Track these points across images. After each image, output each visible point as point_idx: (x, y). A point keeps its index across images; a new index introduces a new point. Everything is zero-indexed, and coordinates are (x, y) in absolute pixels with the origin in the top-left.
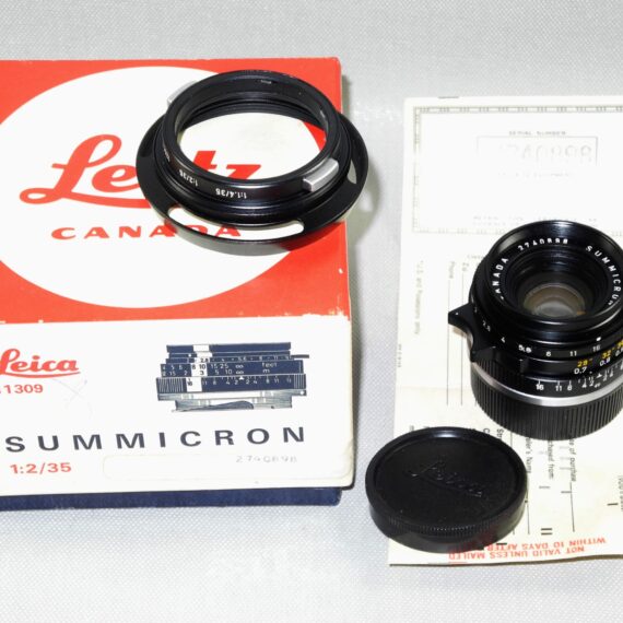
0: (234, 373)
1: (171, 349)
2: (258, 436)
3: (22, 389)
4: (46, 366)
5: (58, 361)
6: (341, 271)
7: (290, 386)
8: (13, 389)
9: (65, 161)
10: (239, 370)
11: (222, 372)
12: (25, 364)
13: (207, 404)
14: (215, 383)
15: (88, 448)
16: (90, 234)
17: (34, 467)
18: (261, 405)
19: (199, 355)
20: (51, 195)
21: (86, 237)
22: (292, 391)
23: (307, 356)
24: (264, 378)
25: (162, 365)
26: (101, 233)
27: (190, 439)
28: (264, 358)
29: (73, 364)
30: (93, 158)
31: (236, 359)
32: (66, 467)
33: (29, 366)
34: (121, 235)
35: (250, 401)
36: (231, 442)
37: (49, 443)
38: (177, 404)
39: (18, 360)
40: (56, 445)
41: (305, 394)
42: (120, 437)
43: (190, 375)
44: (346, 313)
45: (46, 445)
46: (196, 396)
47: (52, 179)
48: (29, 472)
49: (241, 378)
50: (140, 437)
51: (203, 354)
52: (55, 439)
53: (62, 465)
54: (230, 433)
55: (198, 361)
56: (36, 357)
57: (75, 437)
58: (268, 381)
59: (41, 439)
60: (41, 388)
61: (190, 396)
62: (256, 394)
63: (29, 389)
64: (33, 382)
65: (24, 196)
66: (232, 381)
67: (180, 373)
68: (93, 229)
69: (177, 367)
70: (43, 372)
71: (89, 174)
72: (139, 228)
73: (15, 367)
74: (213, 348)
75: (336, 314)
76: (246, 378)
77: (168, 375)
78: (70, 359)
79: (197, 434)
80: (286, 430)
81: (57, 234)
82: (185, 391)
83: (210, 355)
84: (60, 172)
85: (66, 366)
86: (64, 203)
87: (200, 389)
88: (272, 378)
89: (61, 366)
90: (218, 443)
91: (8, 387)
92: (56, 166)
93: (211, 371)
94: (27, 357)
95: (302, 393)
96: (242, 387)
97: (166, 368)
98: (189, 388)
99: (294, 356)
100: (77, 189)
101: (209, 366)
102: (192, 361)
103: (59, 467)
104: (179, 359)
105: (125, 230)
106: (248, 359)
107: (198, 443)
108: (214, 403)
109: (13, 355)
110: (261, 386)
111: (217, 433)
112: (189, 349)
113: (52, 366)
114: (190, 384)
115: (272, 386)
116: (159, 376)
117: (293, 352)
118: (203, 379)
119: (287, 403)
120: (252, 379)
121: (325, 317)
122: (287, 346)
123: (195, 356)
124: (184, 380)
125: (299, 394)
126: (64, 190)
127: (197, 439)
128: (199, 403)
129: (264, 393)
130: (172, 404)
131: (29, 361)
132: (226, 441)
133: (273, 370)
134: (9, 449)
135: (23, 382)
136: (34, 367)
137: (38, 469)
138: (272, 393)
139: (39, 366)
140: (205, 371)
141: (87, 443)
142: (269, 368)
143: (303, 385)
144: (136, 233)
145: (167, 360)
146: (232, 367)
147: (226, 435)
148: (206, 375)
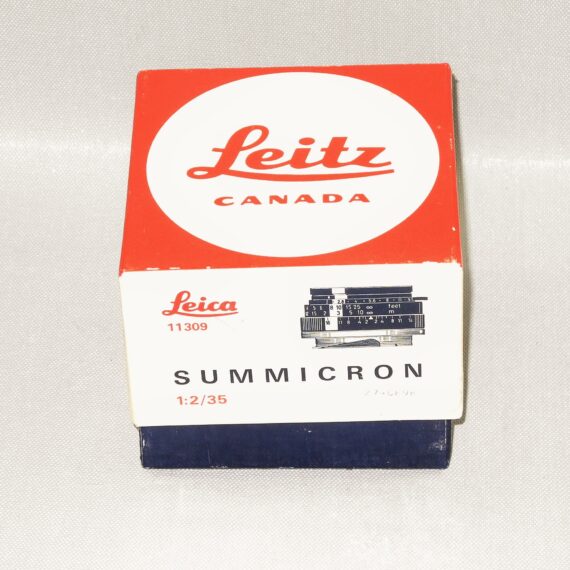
0: (365, 314)
1: (314, 292)
2: (384, 372)
3: (190, 327)
4: (211, 307)
5: (221, 301)
6: (454, 229)
7: (411, 326)
8: (183, 327)
9: (223, 146)
10: (370, 310)
11: (355, 312)
12: (194, 305)
13: (342, 341)
14: (349, 322)
15: (242, 381)
16: (245, 202)
17: (197, 398)
18: (386, 343)
19: (336, 297)
20: (212, 173)
21: (243, 204)
22: (413, 330)
23: (426, 299)
24: (390, 318)
25: (306, 306)
26: (255, 200)
27: (327, 374)
28: (390, 300)
29: (233, 305)
30: (246, 143)
31: (367, 301)
32: (222, 399)
33: (197, 306)
34: (271, 202)
35: (377, 339)
36: (360, 377)
37: (209, 377)
38: (317, 342)
39: (189, 301)
40: (215, 380)
41: (424, 333)
42: (269, 371)
43: (328, 315)
44: (459, 261)
45: (207, 379)
46: (333, 334)
47: (213, 160)
48: (192, 403)
49: (371, 318)
50: (284, 371)
51: (340, 296)
52: (215, 372)
53: (219, 398)
54: (360, 369)
55: (335, 302)
56: (203, 299)
57: (232, 371)
58: (393, 321)
59: (203, 373)
60: (206, 326)
61: (327, 334)
62: (382, 332)
63: (196, 327)
64: (199, 320)
65: (191, 173)
66: (363, 320)
67: (320, 314)
68: (248, 198)
69: (318, 307)
70: (209, 312)
71: (243, 156)
72: (286, 197)
73: (186, 307)
74: (349, 291)
75: (450, 261)
76: (374, 318)
77: (310, 315)
78: (230, 300)
79: (332, 369)
80: (408, 366)
81: (219, 202)
82: (324, 329)
83: (345, 297)
84: (220, 154)
85: (228, 306)
86: (223, 178)
87: (337, 328)
88: (396, 318)
89: (223, 307)
90: (350, 377)
91: (179, 325)
92: (215, 150)
93: (346, 312)
94: (195, 299)
95: (421, 332)
96: (371, 326)
97: (309, 309)
98: (327, 327)
99: (415, 299)
100: (233, 167)
101: (344, 306)
102: (331, 302)
103: (217, 399)
104: (320, 300)
105: (273, 198)
106: (377, 301)
107: (333, 378)
108: (348, 341)
109: (185, 296)
110: (387, 325)
111: (349, 368)
112: (328, 291)
113: (216, 306)
114: (328, 323)
115: (396, 326)
116: (303, 316)
117: (414, 294)
118: (339, 319)
119: (409, 340)
120: (379, 319)
121: (441, 264)
122: (409, 289)
123: (333, 297)
124: (323, 320)
125: (419, 333)
126: (223, 168)
127: (332, 374)
128: (335, 341)
129: (389, 331)
130: (312, 341)
131: (198, 302)
132: (357, 376)
133: (397, 311)
134: (177, 382)
135: (191, 320)
136: (201, 307)
137: (199, 401)
138: (396, 332)
139: (206, 307)
140: (341, 311)
141: (241, 376)
142: (394, 309)
143: (423, 326)
144: (283, 201)
145: (310, 302)
146: (363, 307)
147: (356, 370)
148: (341, 315)
